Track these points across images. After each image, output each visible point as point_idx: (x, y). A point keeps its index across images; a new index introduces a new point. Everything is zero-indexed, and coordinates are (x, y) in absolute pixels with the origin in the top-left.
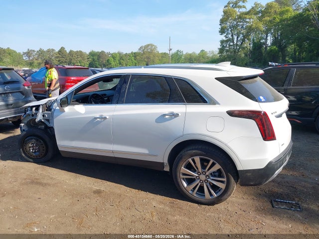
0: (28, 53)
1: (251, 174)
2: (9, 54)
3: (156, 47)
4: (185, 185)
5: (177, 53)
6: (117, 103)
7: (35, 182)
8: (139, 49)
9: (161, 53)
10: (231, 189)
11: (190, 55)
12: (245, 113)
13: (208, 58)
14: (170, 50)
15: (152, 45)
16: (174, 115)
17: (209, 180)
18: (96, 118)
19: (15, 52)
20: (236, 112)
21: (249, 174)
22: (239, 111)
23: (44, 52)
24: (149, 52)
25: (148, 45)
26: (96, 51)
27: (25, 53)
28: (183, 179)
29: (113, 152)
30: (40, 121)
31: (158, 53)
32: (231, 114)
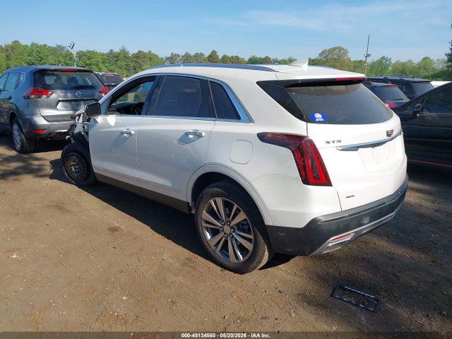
0: (172, 58)
1: (284, 234)
2: (150, 59)
3: (346, 52)
4: (209, 236)
5: (382, 61)
6: (146, 114)
7: (59, 207)
8: (320, 55)
9: (355, 62)
10: (260, 254)
11: (403, 64)
12: (279, 137)
13: (434, 69)
14: (368, 55)
15: (340, 49)
16: (198, 135)
17: (234, 234)
18: (122, 133)
19: (157, 56)
20: (269, 135)
21: (282, 234)
22: (273, 134)
23: (191, 57)
24: (335, 59)
25: (335, 49)
26: (259, 57)
27: (168, 58)
28: (207, 229)
29: (138, 180)
30: (80, 133)
31: (350, 60)
32: (263, 137)
